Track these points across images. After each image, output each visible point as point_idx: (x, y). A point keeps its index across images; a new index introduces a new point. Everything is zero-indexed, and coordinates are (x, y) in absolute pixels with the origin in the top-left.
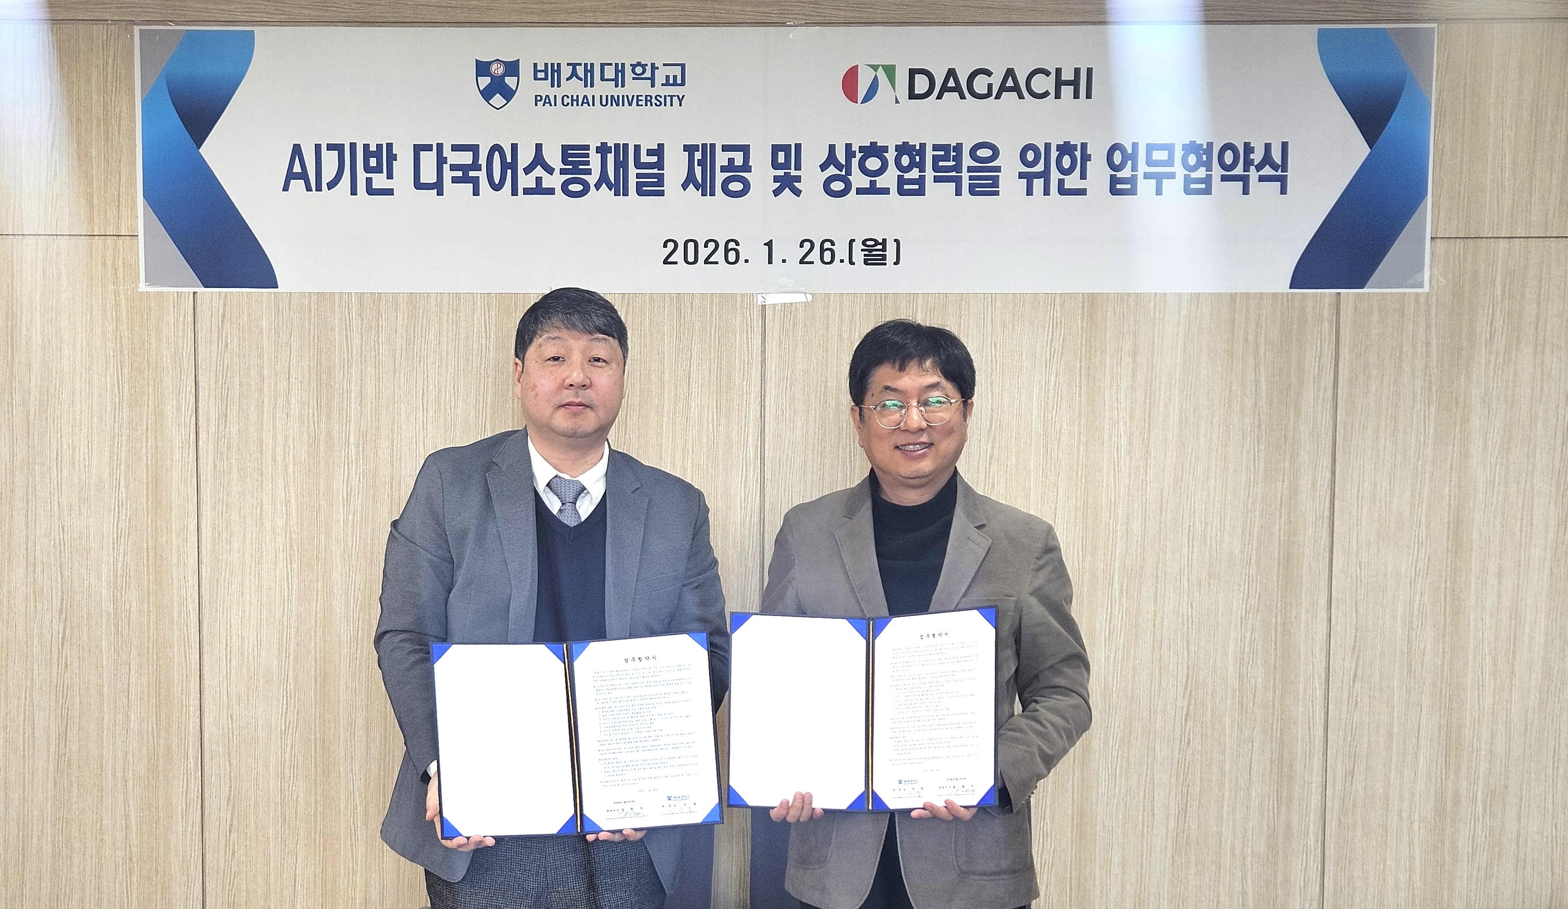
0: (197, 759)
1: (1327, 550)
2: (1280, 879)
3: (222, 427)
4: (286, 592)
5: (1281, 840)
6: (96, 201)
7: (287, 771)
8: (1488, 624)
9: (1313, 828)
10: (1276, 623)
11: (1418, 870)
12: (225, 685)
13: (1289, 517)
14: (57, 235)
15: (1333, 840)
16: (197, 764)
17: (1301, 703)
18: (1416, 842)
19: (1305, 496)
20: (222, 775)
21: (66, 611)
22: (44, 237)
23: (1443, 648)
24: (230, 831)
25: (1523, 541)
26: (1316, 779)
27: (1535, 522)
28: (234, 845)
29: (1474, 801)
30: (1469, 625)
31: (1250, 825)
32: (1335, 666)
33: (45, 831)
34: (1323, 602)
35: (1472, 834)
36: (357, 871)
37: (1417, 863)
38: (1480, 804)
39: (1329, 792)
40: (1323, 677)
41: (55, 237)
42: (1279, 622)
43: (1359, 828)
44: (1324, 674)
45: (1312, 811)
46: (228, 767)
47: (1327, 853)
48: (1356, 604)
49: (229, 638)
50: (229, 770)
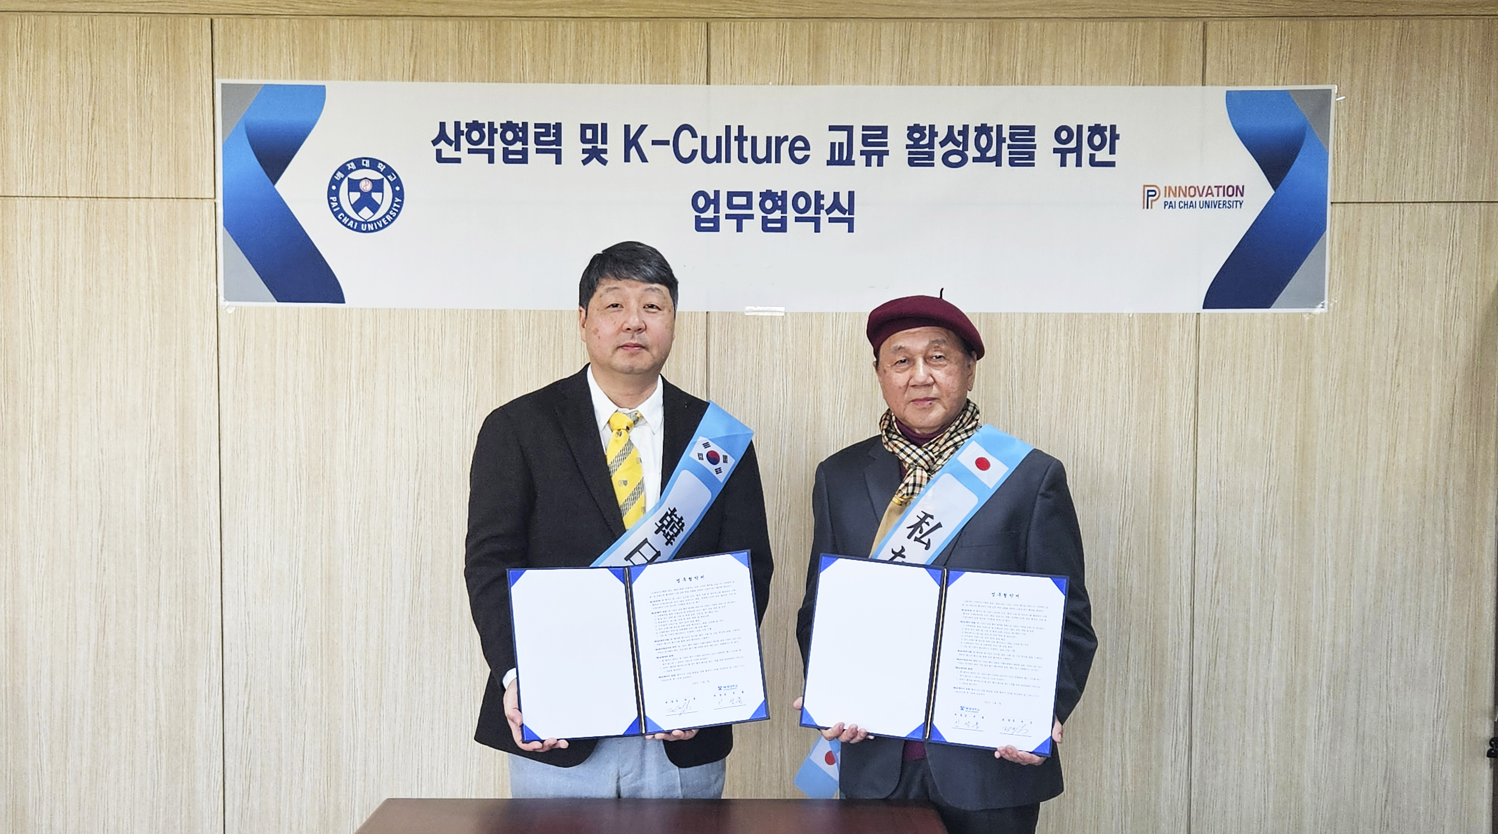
0: (218, 650)
1: (1192, 470)
2: (1154, 753)
3: (240, 363)
4: (296, 505)
5: (1155, 720)
6: (130, 167)
7: (296, 661)
8: (1330, 534)
9: (1182, 710)
10: (1149, 532)
11: (1272, 745)
12: (243, 586)
13: (1159, 441)
14: (97, 198)
15: (1199, 719)
16: (218, 655)
17: (1170, 601)
18: (1270, 721)
19: (1172, 423)
20: (240, 664)
21: (105, 522)
22: (86, 199)
23: (1292, 554)
24: (247, 713)
25: (1359, 462)
26: (1184, 666)
27: (1369, 446)
28: (250, 726)
29: (1320, 684)
30: (1314, 534)
31: (1129, 706)
32: (1200, 571)
33: (85, 713)
34: (1189, 514)
35: (1318, 714)
36: (357, 748)
37: (1271, 739)
38: (1325, 688)
39: (1195, 677)
40: (1189, 580)
41: (95, 199)
42: (1151, 531)
43: (1221, 709)
44: (1189, 576)
45: (1181, 693)
46: (245, 657)
47: (1194, 731)
48: (1217, 517)
49: (246, 545)
50: (246, 661)
